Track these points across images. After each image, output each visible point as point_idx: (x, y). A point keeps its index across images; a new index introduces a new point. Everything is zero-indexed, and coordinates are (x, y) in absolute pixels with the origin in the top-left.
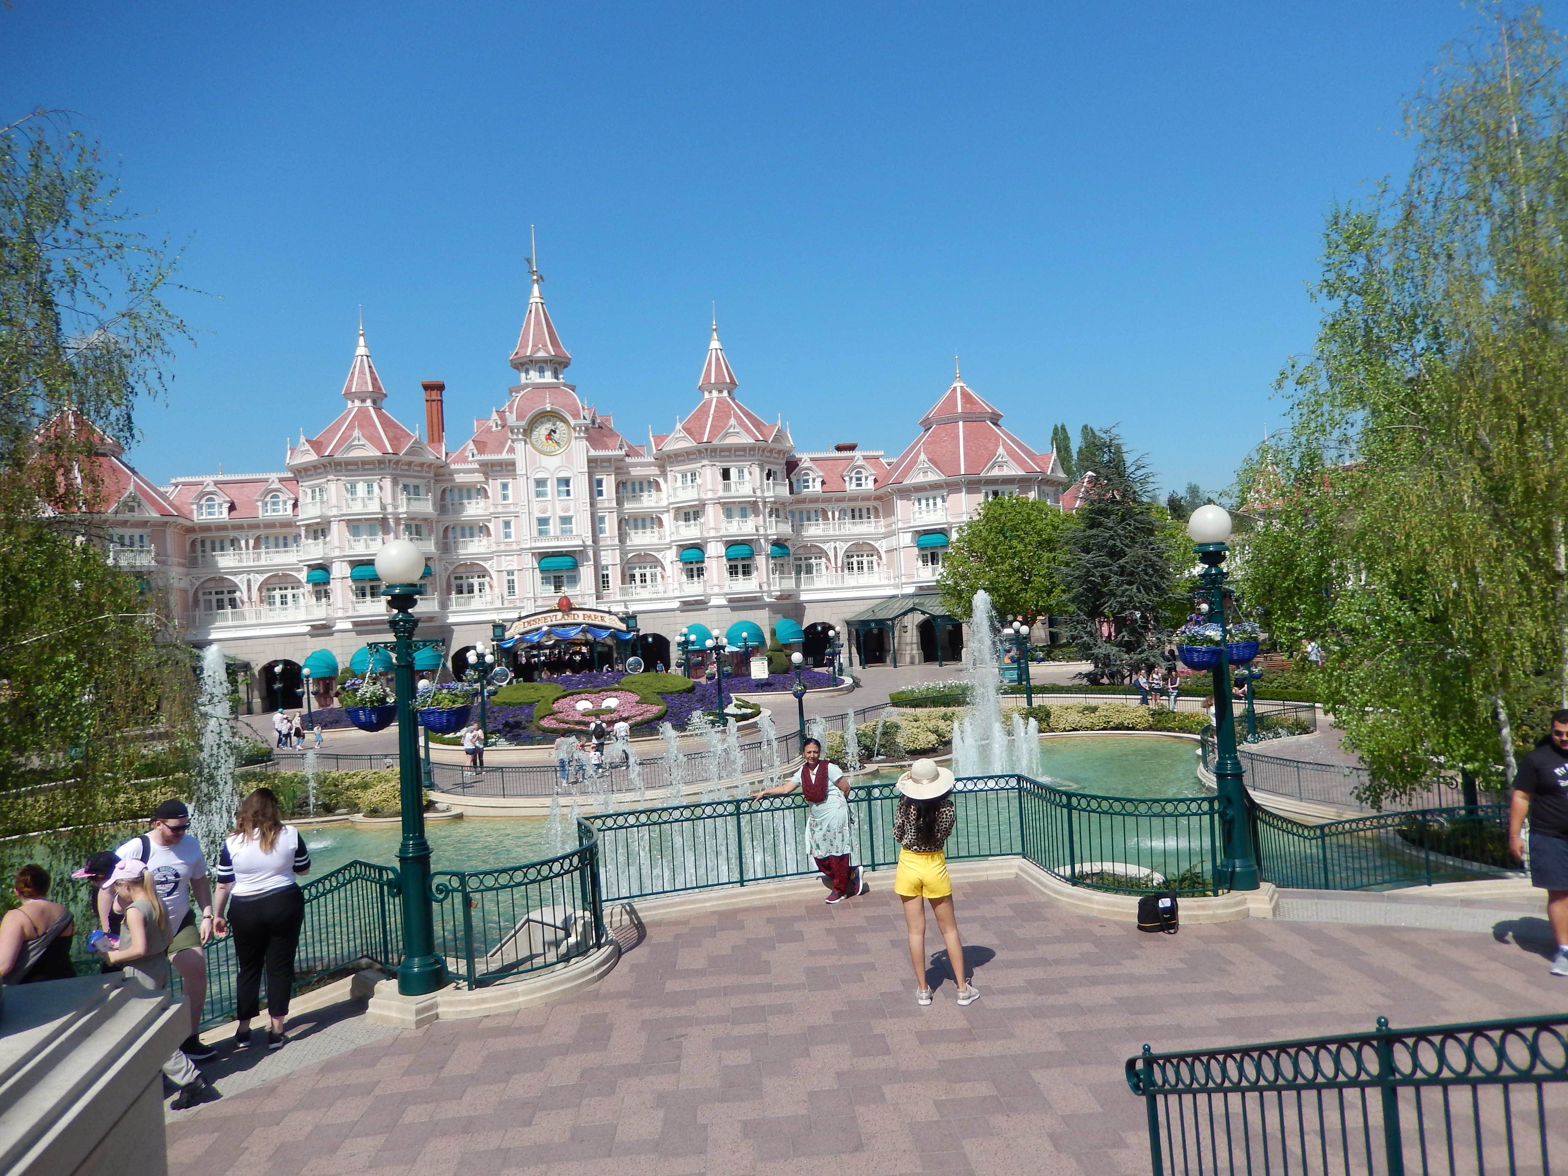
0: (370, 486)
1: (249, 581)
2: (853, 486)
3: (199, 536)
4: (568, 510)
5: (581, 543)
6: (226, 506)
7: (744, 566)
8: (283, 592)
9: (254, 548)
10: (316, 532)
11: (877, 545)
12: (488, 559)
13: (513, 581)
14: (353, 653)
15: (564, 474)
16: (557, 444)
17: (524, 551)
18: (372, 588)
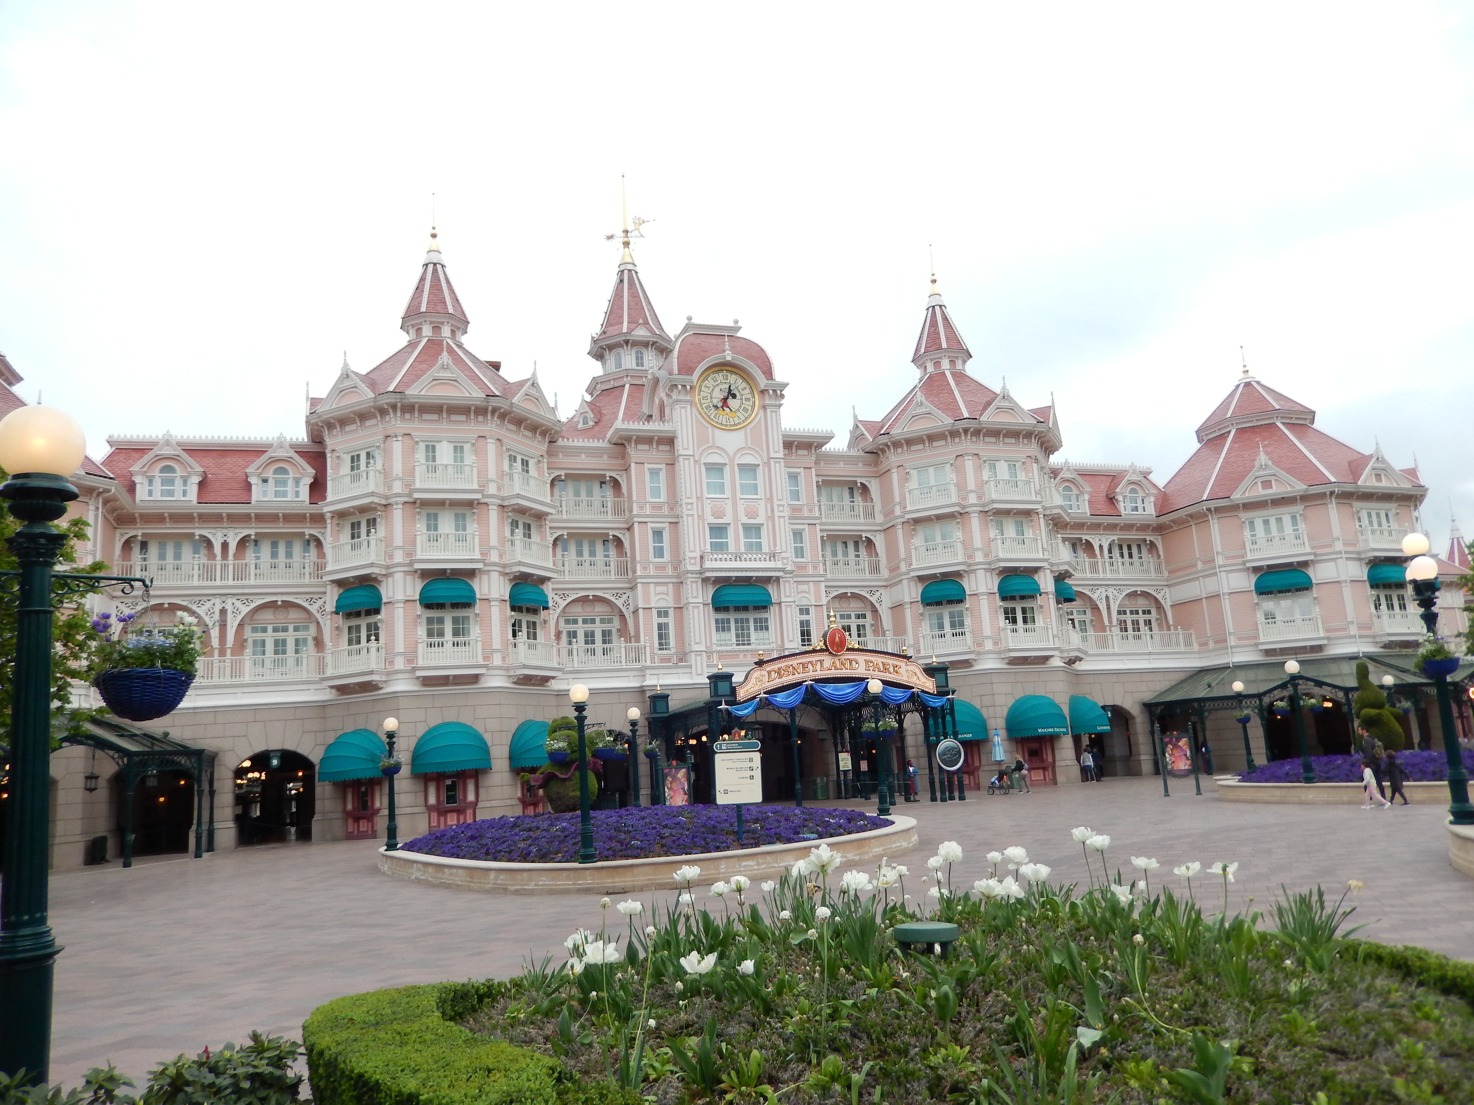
0: (458, 450)
1: (223, 612)
2: (1129, 511)
3: (139, 533)
4: (755, 515)
5: (779, 565)
6: (196, 479)
7: (1024, 610)
8: (281, 635)
9: (236, 557)
10: (356, 526)
11: (1159, 597)
12: (622, 592)
13: (666, 625)
14: (420, 734)
15: (749, 460)
16: (738, 414)
17: (690, 575)
18: (455, 621)
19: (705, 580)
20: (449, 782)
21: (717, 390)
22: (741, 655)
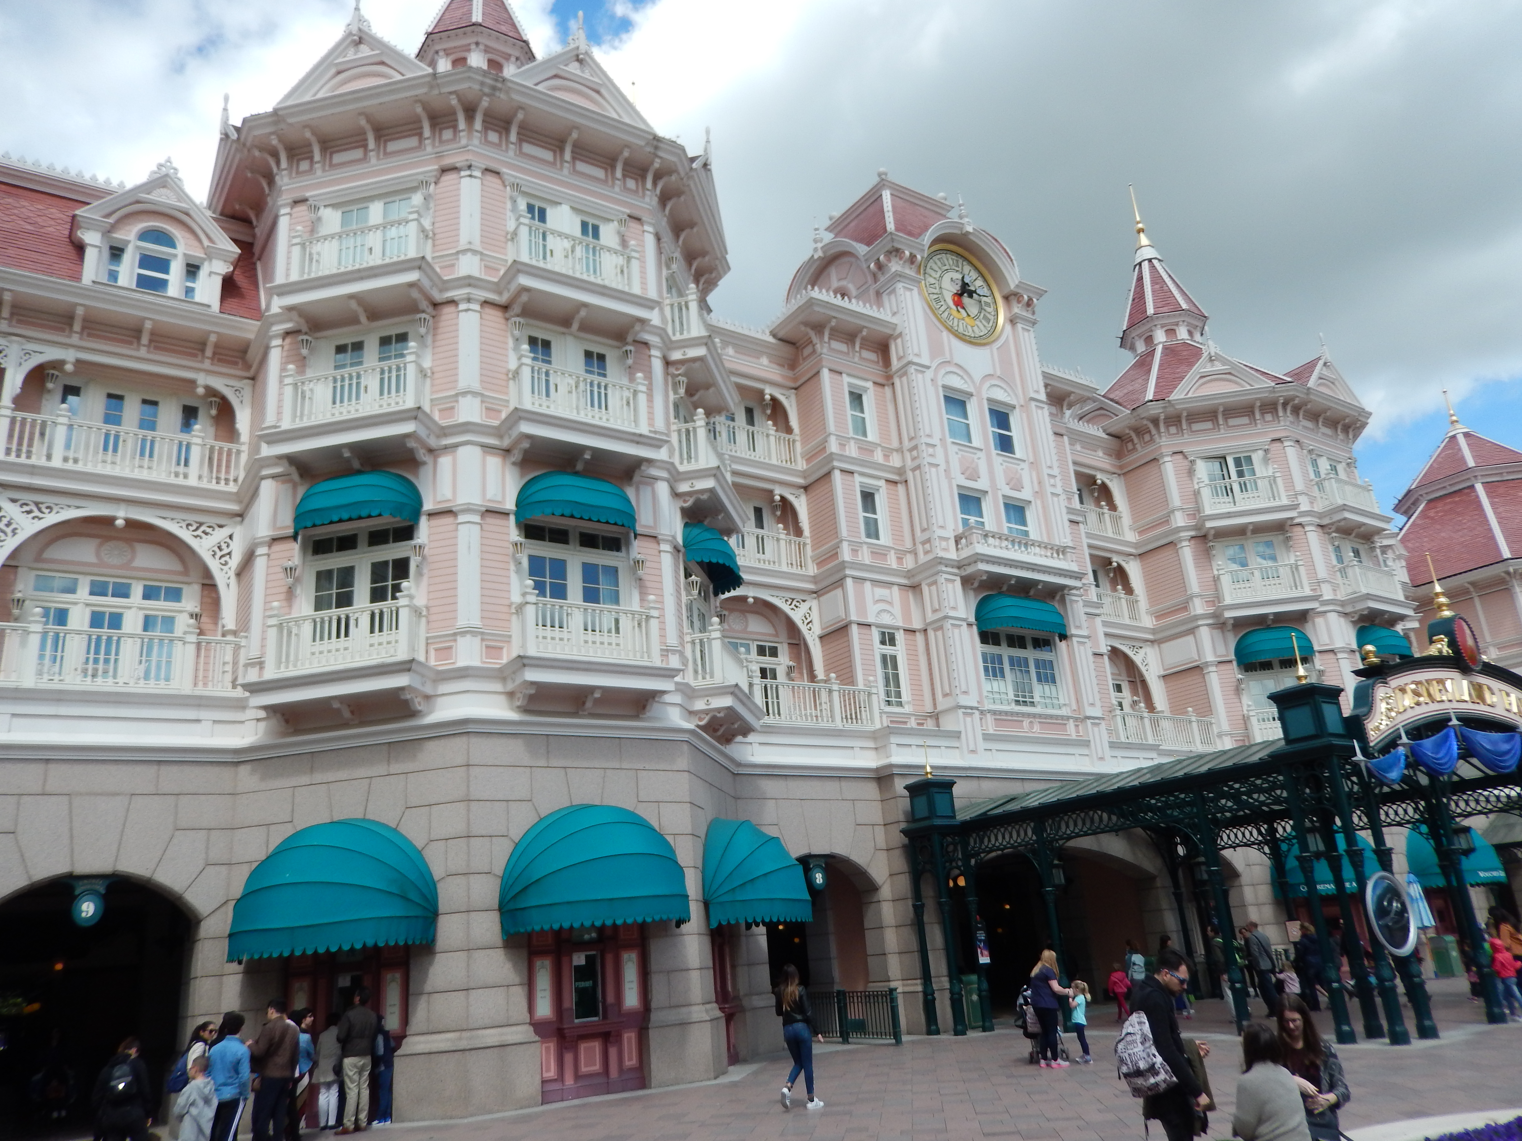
4: (1018, 486)
5: (1075, 567)
8: (108, 602)
10: (351, 352)
12: (799, 597)
13: (894, 659)
14: (517, 834)
15: (1000, 395)
16: (978, 322)
17: (944, 569)
18: (590, 573)
19: (966, 581)
20: (579, 959)
21: (947, 277)
22: (1026, 723)
